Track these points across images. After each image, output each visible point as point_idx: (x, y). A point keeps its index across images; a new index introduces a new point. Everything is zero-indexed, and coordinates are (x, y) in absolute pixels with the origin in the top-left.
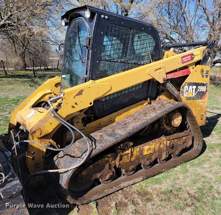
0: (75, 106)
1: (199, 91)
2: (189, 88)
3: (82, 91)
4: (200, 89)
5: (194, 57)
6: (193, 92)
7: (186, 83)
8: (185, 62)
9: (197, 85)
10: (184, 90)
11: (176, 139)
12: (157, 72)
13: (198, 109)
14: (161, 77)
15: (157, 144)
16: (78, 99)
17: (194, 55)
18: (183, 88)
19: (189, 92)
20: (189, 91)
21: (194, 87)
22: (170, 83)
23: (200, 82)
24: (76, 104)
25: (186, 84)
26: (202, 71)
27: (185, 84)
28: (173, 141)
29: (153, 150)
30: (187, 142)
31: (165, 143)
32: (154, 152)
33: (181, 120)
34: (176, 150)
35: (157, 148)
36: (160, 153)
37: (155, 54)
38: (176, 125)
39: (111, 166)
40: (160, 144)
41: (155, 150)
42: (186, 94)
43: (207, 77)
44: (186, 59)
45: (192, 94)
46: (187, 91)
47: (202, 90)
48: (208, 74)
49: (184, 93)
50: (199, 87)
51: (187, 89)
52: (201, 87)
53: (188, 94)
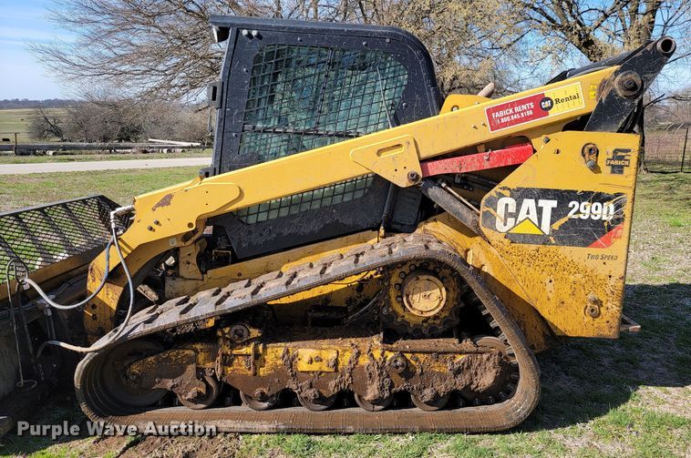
0: (155, 226)
1: (576, 217)
2: (519, 206)
3: (170, 197)
4: (578, 212)
5: (550, 108)
6: (540, 219)
7: (504, 188)
8: (505, 125)
9: (564, 197)
10: (495, 210)
11: (424, 353)
12: (384, 155)
13: (572, 278)
14: (400, 169)
15: (345, 351)
16: (161, 214)
17: (548, 99)
18: (492, 203)
19: (520, 219)
20: (522, 216)
21: (549, 205)
22: (449, 189)
23: (580, 188)
24: (157, 223)
25: (507, 193)
26: (586, 150)
27: (501, 191)
28: (408, 356)
29: (332, 364)
30: (476, 374)
31: (377, 354)
32: (336, 371)
33: (441, 301)
34: (425, 388)
35: (346, 364)
36: (357, 378)
37: (406, 106)
38: (422, 312)
39: (204, 372)
40: (359, 354)
41: (340, 367)
42: (505, 225)
43: (621, 172)
44: (510, 115)
45: (539, 227)
46: (508, 215)
47: (593, 217)
48: (627, 163)
49: (498, 220)
50: (576, 203)
51: (512, 209)
52: (583, 204)
53: (515, 226)
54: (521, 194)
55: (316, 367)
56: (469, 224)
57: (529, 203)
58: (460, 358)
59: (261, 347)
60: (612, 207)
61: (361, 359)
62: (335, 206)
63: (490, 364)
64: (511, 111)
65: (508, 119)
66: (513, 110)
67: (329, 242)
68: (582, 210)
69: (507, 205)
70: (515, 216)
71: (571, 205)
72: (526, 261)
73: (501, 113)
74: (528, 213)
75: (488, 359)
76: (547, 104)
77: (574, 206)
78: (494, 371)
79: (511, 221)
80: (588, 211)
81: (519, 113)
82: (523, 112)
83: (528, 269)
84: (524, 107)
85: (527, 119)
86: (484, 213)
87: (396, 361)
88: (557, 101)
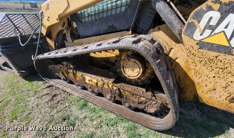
11: (128, 92)
15: (99, 81)
18: (199, 17)
20: (220, 29)
24: (49, 18)
25: (217, 6)
27: (212, 4)
28: (122, 91)
29: (95, 84)
30: (148, 106)
31: (110, 86)
32: (97, 86)
33: (139, 74)
34: (126, 102)
35: (100, 85)
36: (104, 91)
38: (129, 76)
39: (64, 74)
40: (104, 84)
41: (98, 85)
42: (201, 35)
46: (208, 26)
49: (198, 30)
51: (214, 22)
53: (210, 36)
55: (91, 83)
56: (176, 32)
57: (233, 18)
58: (143, 99)
59: (75, 71)
61: (105, 85)
62: (112, 16)
63: (156, 106)
67: (109, 34)
69: (211, 18)
70: (213, 28)
72: (204, 62)
74: (226, 27)
75: (155, 104)
78: (156, 109)
79: (208, 32)
87: (116, 91)
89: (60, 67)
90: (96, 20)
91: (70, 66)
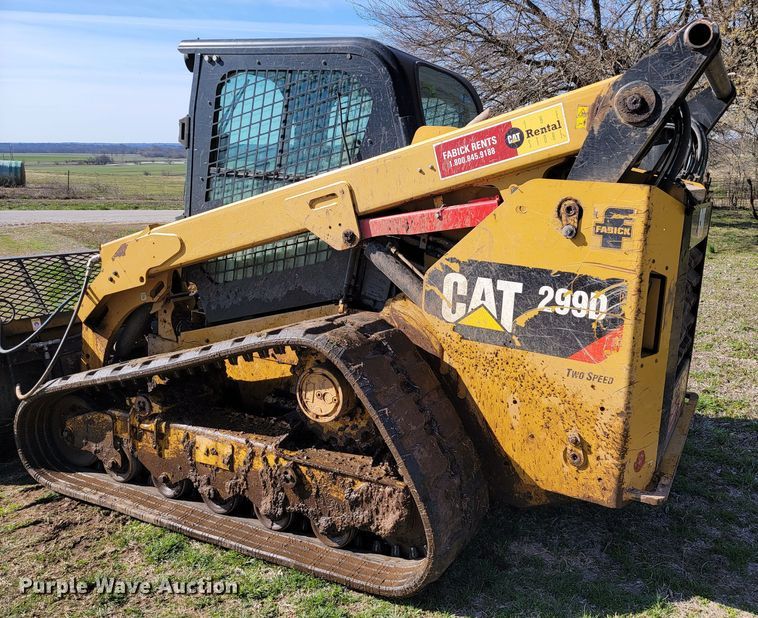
0: (115, 278)
1: (549, 310)
2: (471, 286)
3: (124, 246)
4: (553, 303)
5: (519, 144)
6: (499, 309)
7: (452, 260)
8: (460, 169)
10: (441, 290)
11: (321, 470)
13: (545, 402)
14: (335, 226)
15: (240, 448)
16: (119, 264)
17: (517, 130)
18: (438, 281)
19: (473, 305)
20: (476, 301)
21: (511, 289)
22: (400, 256)
23: (555, 267)
24: (116, 274)
25: (455, 266)
26: (563, 210)
27: (448, 263)
28: (304, 469)
29: (226, 461)
30: (377, 512)
31: (271, 461)
32: (232, 469)
33: (337, 405)
34: (321, 515)
35: (242, 464)
36: (252, 483)
37: (371, 143)
38: (317, 417)
39: (122, 443)
40: (253, 455)
41: (236, 466)
42: (454, 312)
43: (618, 245)
44: (465, 155)
45: (498, 320)
46: (457, 298)
47: (575, 313)
48: (627, 231)
49: (444, 304)
50: (550, 290)
51: (462, 290)
52: (561, 291)
53: (467, 314)
54: (475, 270)
55: (211, 460)
57: (484, 284)
58: (361, 486)
59: (163, 425)
60: (604, 300)
61: (255, 462)
63: (393, 503)
64: (467, 149)
65: (462, 161)
66: (470, 148)
68: (558, 300)
69: (456, 284)
70: (467, 300)
71: (542, 291)
72: (480, 367)
73: (454, 152)
74: (483, 298)
75: (390, 495)
76: (515, 138)
77: (546, 293)
78: (398, 513)
79: (461, 307)
80: (567, 302)
81: (478, 151)
82: (483, 150)
83: (484, 379)
84: (484, 143)
85: (488, 160)
86: (428, 293)
87: (286, 473)
88: (529, 132)
89: (114, 417)
90: (255, 278)
91: (151, 407)
